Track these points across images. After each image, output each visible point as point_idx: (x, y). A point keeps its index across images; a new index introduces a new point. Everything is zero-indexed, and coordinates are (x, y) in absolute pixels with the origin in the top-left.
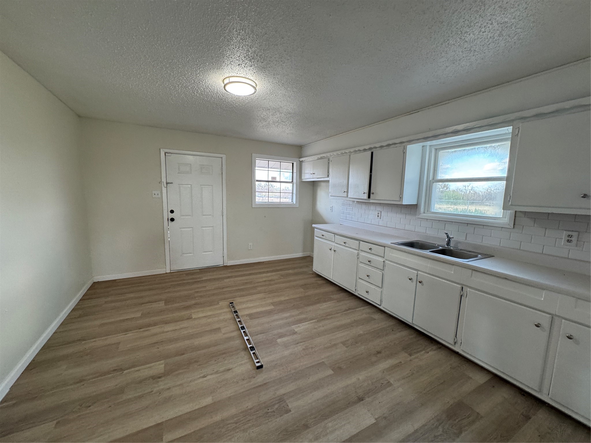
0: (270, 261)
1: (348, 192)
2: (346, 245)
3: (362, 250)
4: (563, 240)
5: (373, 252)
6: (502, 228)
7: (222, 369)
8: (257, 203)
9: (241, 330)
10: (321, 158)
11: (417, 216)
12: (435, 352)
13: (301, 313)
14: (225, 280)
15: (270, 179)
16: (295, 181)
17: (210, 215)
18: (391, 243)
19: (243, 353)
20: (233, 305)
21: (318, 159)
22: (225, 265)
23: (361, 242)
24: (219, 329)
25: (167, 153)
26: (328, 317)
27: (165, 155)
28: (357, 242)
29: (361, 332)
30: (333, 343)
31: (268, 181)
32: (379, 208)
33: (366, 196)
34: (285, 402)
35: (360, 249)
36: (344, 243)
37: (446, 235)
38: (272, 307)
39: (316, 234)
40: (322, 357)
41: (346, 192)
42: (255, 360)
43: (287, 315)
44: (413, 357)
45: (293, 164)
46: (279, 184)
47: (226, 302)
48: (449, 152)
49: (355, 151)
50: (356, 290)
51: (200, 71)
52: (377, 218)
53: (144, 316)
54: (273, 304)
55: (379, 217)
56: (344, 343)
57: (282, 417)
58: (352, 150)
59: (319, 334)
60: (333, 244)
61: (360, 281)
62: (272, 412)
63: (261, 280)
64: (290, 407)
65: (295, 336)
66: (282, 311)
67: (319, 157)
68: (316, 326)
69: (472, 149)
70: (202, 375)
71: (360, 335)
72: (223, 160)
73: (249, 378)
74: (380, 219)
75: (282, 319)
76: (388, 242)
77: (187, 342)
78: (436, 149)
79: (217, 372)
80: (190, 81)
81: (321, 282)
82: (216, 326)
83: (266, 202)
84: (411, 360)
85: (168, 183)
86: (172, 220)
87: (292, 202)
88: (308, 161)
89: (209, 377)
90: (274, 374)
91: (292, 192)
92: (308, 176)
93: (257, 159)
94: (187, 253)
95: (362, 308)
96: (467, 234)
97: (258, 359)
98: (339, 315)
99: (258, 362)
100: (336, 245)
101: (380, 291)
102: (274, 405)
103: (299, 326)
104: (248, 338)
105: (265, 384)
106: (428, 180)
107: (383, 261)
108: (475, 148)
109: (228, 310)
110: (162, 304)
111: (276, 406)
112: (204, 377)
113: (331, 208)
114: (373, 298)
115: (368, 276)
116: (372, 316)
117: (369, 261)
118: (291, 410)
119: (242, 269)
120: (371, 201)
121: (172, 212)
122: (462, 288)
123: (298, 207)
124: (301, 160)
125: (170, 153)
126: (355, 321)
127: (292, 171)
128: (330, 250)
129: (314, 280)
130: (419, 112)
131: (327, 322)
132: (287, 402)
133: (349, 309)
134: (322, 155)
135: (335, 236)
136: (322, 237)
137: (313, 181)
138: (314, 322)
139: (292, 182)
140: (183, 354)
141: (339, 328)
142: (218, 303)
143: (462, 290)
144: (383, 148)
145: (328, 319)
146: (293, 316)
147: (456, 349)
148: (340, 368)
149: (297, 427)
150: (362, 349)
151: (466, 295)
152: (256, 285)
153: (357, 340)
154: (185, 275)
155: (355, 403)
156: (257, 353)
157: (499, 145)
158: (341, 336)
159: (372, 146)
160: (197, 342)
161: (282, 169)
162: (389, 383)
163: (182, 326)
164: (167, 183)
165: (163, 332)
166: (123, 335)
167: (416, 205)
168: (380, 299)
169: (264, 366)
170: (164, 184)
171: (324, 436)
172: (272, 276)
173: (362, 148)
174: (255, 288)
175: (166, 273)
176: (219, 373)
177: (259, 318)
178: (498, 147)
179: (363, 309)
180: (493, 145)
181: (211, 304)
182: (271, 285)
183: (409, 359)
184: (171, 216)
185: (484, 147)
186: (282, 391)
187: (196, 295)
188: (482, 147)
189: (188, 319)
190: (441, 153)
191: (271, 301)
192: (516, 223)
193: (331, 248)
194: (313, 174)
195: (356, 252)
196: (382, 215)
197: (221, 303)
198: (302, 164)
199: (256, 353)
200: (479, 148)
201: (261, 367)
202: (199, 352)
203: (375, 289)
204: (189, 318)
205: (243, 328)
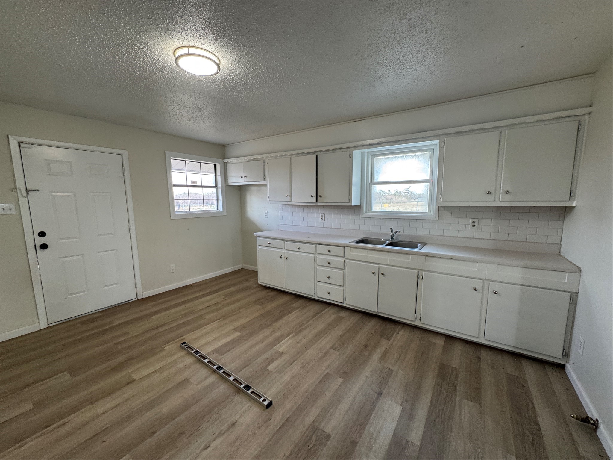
0: (199, 282)
1: (291, 196)
2: (300, 251)
3: (318, 254)
4: (470, 225)
5: (332, 253)
6: (430, 220)
7: (224, 427)
8: (176, 213)
9: (219, 371)
10: (254, 160)
11: (361, 216)
12: (402, 331)
13: (274, 331)
14: (153, 317)
15: (189, 184)
16: (219, 185)
17: (111, 234)
18: (350, 243)
19: (238, 398)
20: (186, 345)
21: (250, 160)
22: (139, 298)
23: (317, 245)
24: (186, 381)
25: (22, 142)
26: (303, 327)
27: (19, 146)
28: (313, 245)
29: (341, 333)
30: (324, 352)
31: (187, 186)
32: (322, 211)
33: (314, 200)
34: (319, 429)
35: (317, 252)
36: (298, 248)
37: (390, 230)
38: (238, 334)
39: (258, 243)
40: (324, 368)
41: (289, 196)
42: (260, 399)
43: (260, 337)
44: (392, 340)
45: (215, 165)
46: (201, 189)
47: (173, 345)
48: (382, 158)
49: (298, 154)
50: (315, 294)
51: (148, 28)
52: (321, 221)
53: (39, 405)
54: (236, 330)
55: (324, 219)
56: (333, 347)
57: (326, 446)
58: (294, 152)
59: (307, 347)
60: (283, 251)
61: (319, 284)
62: (314, 446)
63: (201, 307)
64: (327, 432)
65: (284, 357)
66: (252, 334)
67: (252, 159)
68: (298, 340)
69: (401, 156)
70: (202, 447)
71: (341, 336)
72: (124, 158)
73: (265, 422)
74: (325, 221)
75: (258, 343)
76: (346, 242)
77: (150, 415)
78: (372, 156)
79: (220, 434)
80: (119, 38)
81: (272, 294)
82: (180, 378)
83: (187, 212)
84: (392, 344)
85: (30, 191)
86: (44, 247)
87: (218, 209)
88: (235, 162)
89: (213, 445)
90: (289, 405)
91: (217, 198)
92: (235, 180)
93: (172, 158)
94: (76, 293)
95: (326, 310)
96: (404, 228)
97: (261, 397)
98: (311, 322)
99: (264, 400)
100: (286, 251)
101: (343, 289)
102: (311, 438)
103: (281, 345)
104: (233, 378)
105: (287, 420)
106: (368, 183)
107: (343, 260)
108: (403, 156)
109: (183, 353)
110: (66, 377)
111: (314, 438)
112: (206, 448)
113: (266, 213)
114: (335, 297)
115: (328, 278)
116: (339, 315)
117: (329, 263)
118: (330, 434)
119: (168, 298)
120: (319, 204)
121: (42, 234)
122: (418, 272)
123: (226, 215)
124: (226, 161)
125: (29, 143)
126: (329, 324)
127: (214, 174)
128: (281, 257)
129: (263, 293)
130: (362, 120)
131: (304, 333)
132: (321, 427)
133: (316, 314)
134: (255, 157)
135: (286, 242)
136: (268, 245)
137: (240, 186)
138: (292, 337)
139: (216, 186)
140: (154, 433)
141: (319, 335)
142: (163, 349)
143: (418, 274)
144: (328, 152)
145: (304, 329)
146: (267, 337)
147: (417, 323)
148: (345, 373)
149: (347, 448)
150: (350, 348)
151: (422, 277)
152: (200, 313)
153: (342, 342)
154: (79, 325)
155: (377, 399)
156: (257, 390)
157: (421, 155)
158: (326, 342)
159: (318, 149)
160: (165, 408)
161: (203, 172)
162: (390, 370)
163: (126, 396)
164: (27, 191)
165: (98, 416)
166: (15, 449)
167: (360, 206)
168: (343, 297)
169: (273, 403)
170: (21, 193)
171: (374, 443)
172: (214, 298)
173: (306, 151)
174: (201, 317)
175: (40, 329)
176: (224, 434)
177: (229, 351)
178: (421, 156)
179: (328, 311)
180: (417, 154)
181: (153, 352)
182: (218, 310)
183: (390, 344)
184: (40, 241)
185: (411, 156)
186: (309, 420)
187: (120, 347)
188: (409, 156)
189: (129, 383)
190: (376, 159)
191: (232, 327)
192: (439, 216)
193: (282, 256)
194: (245, 177)
195: (312, 256)
196: (326, 217)
197: (167, 347)
198: (227, 165)
199: (254, 391)
200: (407, 156)
201: (270, 404)
202: (177, 420)
203: (336, 288)
204: (131, 382)
205: (219, 368)
